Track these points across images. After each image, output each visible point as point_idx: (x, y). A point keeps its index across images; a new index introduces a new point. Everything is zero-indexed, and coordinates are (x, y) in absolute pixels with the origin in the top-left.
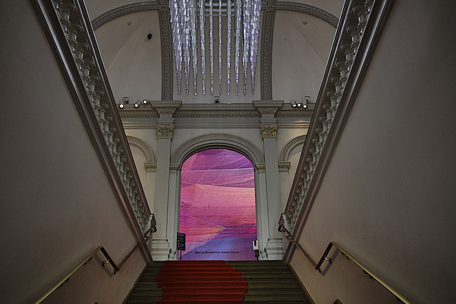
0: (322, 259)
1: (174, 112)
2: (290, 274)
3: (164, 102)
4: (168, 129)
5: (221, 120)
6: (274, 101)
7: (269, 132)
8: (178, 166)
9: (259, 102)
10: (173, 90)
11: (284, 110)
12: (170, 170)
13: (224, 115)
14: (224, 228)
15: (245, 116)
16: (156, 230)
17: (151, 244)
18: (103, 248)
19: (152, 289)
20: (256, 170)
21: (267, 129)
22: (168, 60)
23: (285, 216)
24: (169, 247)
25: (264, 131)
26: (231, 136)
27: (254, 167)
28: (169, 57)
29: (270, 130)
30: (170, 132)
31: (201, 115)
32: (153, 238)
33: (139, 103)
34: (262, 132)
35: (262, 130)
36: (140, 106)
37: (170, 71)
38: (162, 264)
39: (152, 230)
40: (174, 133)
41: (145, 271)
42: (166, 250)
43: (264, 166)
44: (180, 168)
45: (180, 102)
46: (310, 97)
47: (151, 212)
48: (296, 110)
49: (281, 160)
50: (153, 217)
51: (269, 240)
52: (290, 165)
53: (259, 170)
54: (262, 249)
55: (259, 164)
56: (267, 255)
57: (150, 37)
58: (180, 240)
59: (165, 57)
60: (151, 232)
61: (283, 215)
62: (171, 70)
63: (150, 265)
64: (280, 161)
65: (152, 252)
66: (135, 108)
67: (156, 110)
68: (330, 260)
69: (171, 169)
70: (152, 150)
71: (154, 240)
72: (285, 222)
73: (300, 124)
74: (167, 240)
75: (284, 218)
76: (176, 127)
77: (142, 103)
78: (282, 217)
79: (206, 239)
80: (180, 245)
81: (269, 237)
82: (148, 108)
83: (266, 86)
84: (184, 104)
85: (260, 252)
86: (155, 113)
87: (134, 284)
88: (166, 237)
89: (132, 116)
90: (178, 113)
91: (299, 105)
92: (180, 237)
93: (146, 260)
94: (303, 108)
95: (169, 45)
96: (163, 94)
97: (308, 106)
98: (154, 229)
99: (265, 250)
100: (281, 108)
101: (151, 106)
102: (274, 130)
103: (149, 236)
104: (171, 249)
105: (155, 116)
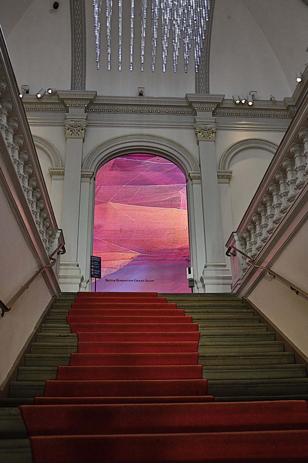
1: (86, 105)
2: (252, 312)
3: (74, 92)
4: (79, 126)
5: (145, 117)
6: (212, 95)
7: (206, 133)
8: (92, 173)
9: (193, 96)
10: (85, 79)
11: (224, 107)
12: (81, 177)
13: (149, 112)
14: (139, 254)
15: (176, 113)
16: (64, 252)
17: (58, 269)
19: (61, 335)
20: (189, 180)
21: (203, 129)
22: (80, 40)
23: (237, 235)
24: (80, 273)
25: (199, 132)
26: (158, 137)
27: (186, 177)
28: (81, 35)
29: (207, 131)
30: (81, 130)
31: (121, 110)
32: (60, 263)
33: (42, 92)
34: (196, 134)
35: (198, 130)
36: (43, 96)
37: (82, 54)
38: (74, 297)
39: (59, 250)
40: (86, 132)
41: (52, 306)
42: (76, 277)
43: (200, 175)
44: (94, 176)
45: (95, 93)
46: (257, 92)
47: (58, 227)
48: (239, 108)
49: (220, 169)
50: (62, 234)
51: (206, 267)
52: (231, 175)
53: (193, 180)
54: (198, 279)
55: (194, 173)
56: (204, 286)
57: (56, 6)
58: (94, 265)
59: (76, 35)
60: (58, 254)
61: (234, 234)
62: (84, 52)
65: (59, 279)
66: (37, 99)
67: (64, 103)
69: (83, 176)
70: (59, 152)
71: (61, 265)
72: (237, 242)
73: (243, 125)
74: (78, 264)
75: (236, 238)
76: (89, 125)
77: (47, 93)
79: (118, 266)
80: (94, 272)
81: (206, 263)
82: (54, 100)
83: (203, 77)
84: (99, 97)
85: (196, 282)
86: (63, 106)
87: (36, 327)
88: (77, 261)
89: (33, 109)
90: (92, 107)
91: (243, 101)
92: (94, 261)
93: (52, 291)
94: (247, 105)
95: (82, 19)
96: (73, 82)
97: (254, 103)
98: (62, 250)
99: (202, 279)
100: (221, 105)
101: (58, 98)
102: (212, 131)
103: (56, 258)
104: (83, 276)
105: (63, 110)
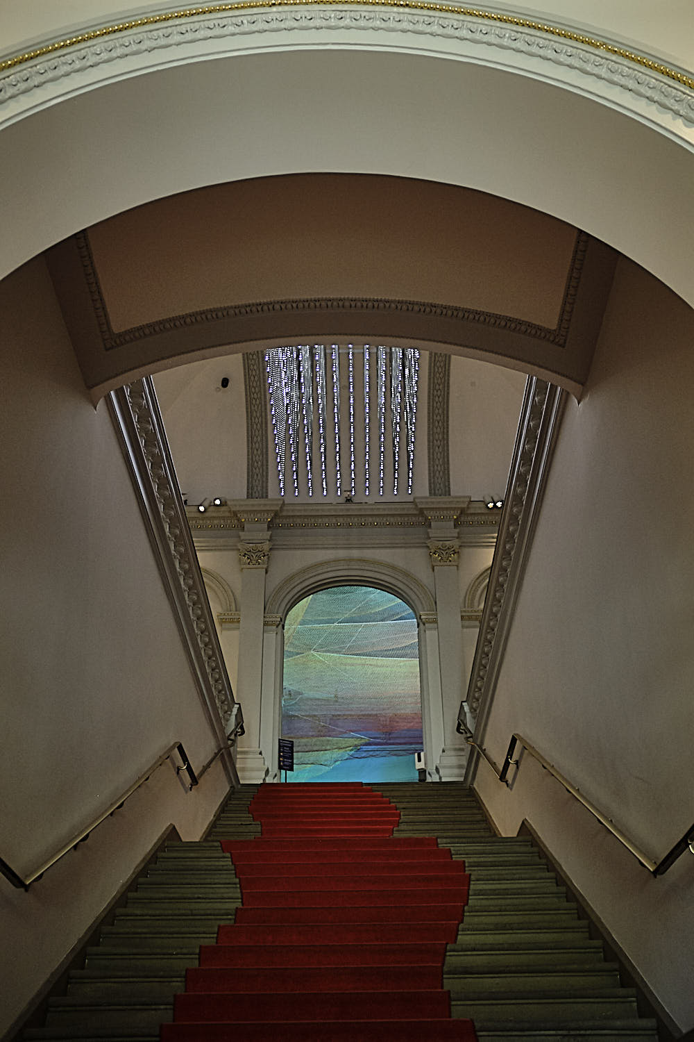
0: (507, 764)
1: (269, 520)
3: (252, 502)
4: (259, 551)
5: (355, 532)
6: (453, 497)
7: (445, 554)
8: (279, 619)
9: (426, 500)
10: (267, 479)
11: (472, 514)
12: (264, 625)
13: (362, 524)
15: (402, 525)
16: (243, 732)
18: (181, 745)
19: (243, 823)
20: (421, 625)
21: (440, 548)
22: (258, 425)
23: (468, 704)
24: (264, 764)
25: (435, 553)
26: (374, 562)
27: (417, 619)
28: (260, 419)
29: (446, 551)
30: (263, 556)
31: (320, 524)
33: (206, 504)
34: (430, 556)
35: (432, 550)
36: (208, 508)
37: (262, 444)
38: (256, 789)
39: (237, 732)
40: (271, 558)
42: (259, 770)
43: (435, 617)
44: (282, 623)
45: (282, 502)
47: (235, 700)
48: (493, 515)
49: (467, 606)
50: (239, 709)
51: (443, 751)
53: (426, 625)
54: (432, 767)
55: (427, 614)
56: (440, 776)
57: (225, 383)
58: (283, 752)
59: (253, 419)
60: (236, 735)
61: (464, 704)
63: (236, 790)
64: (465, 607)
66: (199, 514)
67: (237, 516)
68: (517, 763)
69: (266, 624)
70: (232, 591)
71: (239, 752)
72: (468, 715)
74: (261, 752)
75: (466, 709)
76: (274, 547)
77: (213, 504)
78: (462, 707)
80: (283, 762)
81: (445, 745)
82: (224, 512)
83: (440, 470)
84: (288, 506)
85: (429, 773)
86: (236, 521)
88: (259, 747)
90: (278, 521)
91: (499, 504)
92: (284, 746)
93: (230, 780)
95: (261, 398)
96: (250, 486)
98: (240, 730)
99: (437, 769)
100: (467, 511)
101: (230, 510)
102: (454, 550)
103: (234, 739)
104: (268, 769)
105: (236, 526)
